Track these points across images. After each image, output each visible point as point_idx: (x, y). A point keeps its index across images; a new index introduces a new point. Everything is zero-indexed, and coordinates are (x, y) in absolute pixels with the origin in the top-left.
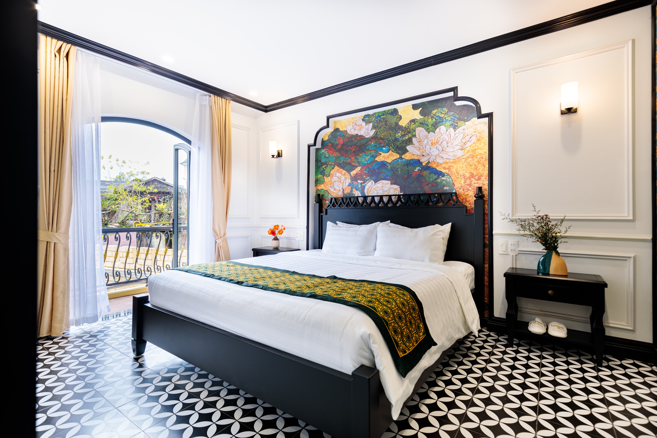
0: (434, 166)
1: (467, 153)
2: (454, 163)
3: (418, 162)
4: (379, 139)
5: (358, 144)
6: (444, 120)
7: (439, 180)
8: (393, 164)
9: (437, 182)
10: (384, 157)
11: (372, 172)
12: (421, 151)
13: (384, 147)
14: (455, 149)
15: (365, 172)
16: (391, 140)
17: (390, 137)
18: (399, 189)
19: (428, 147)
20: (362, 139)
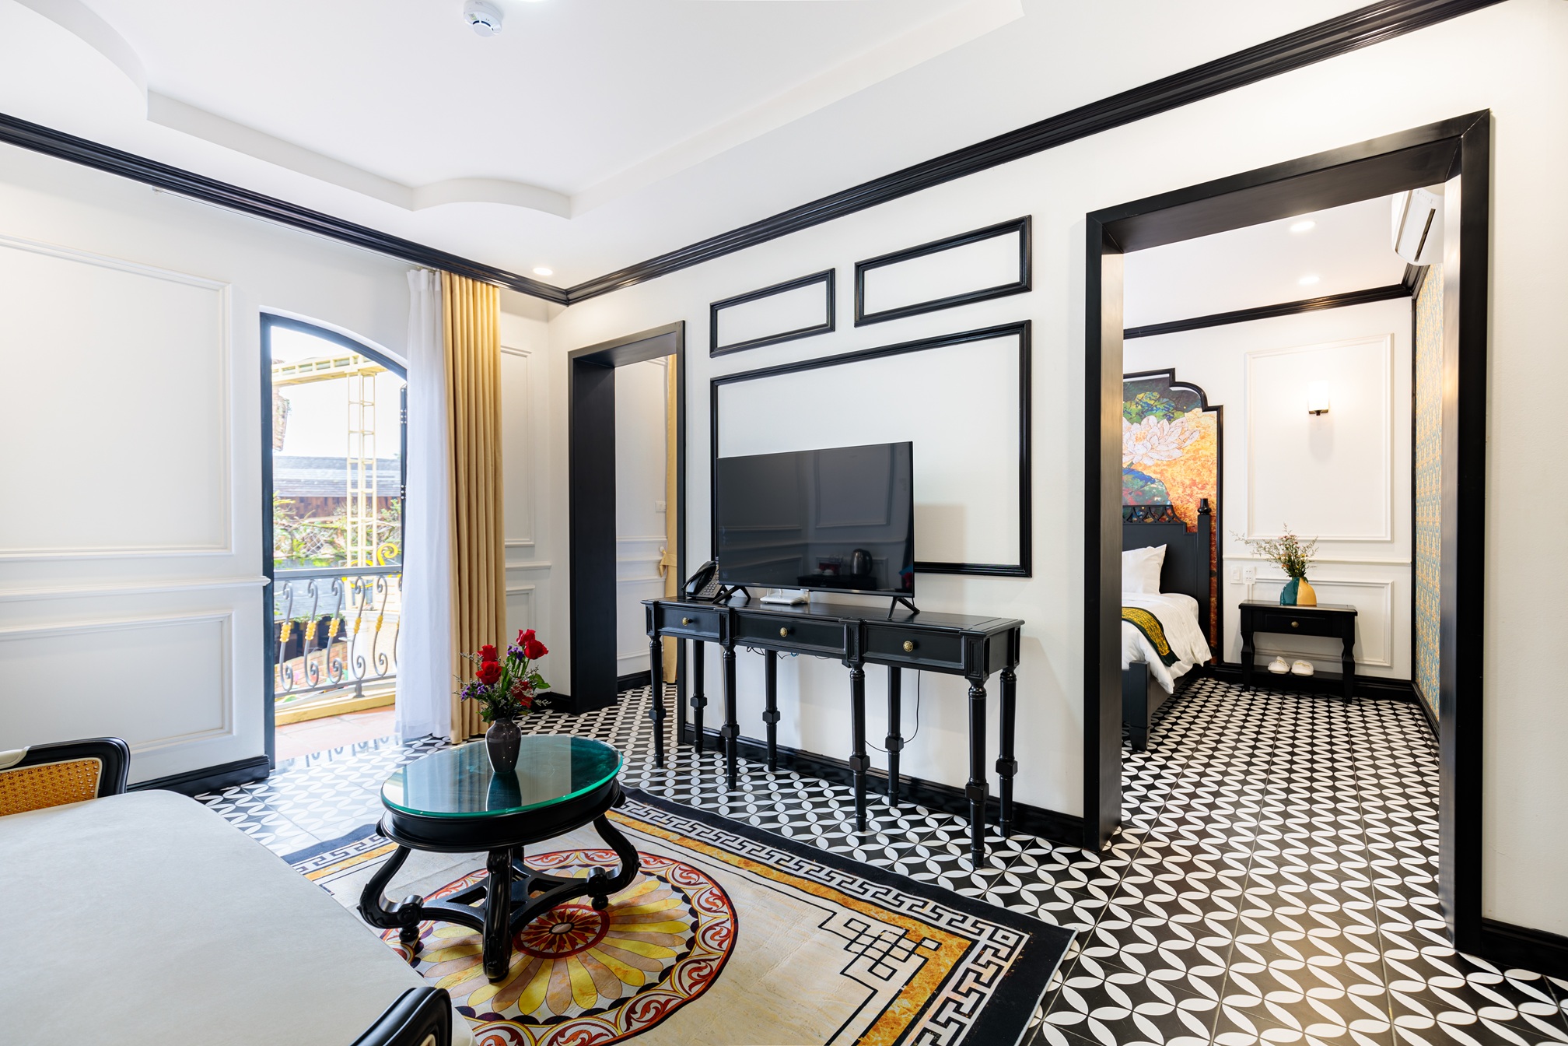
0: (1140, 469)
1: (1187, 453)
2: (1168, 465)
6: (1155, 408)
7: (1147, 488)
9: (1144, 490)
14: (1170, 448)
19: (1131, 442)
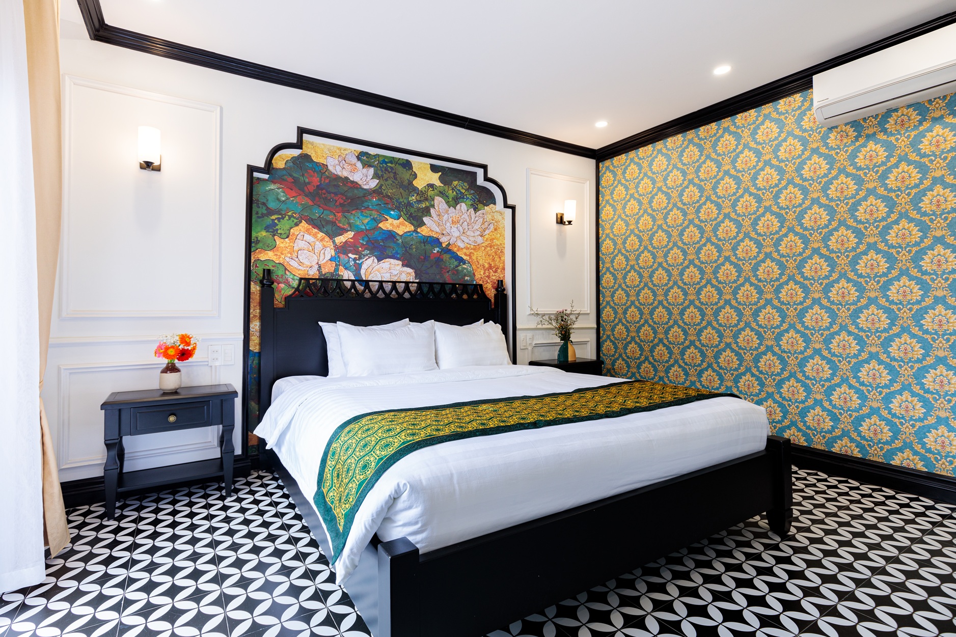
0: (455, 250)
1: (486, 241)
2: (474, 249)
3: (437, 242)
4: (384, 197)
5: (349, 194)
6: (464, 196)
7: (460, 268)
8: (405, 238)
9: (458, 270)
10: (392, 224)
11: (373, 244)
12: (440, 227)
13: (393, 210)
14: (476, 234)
15: (361, 241)
16: (403, 203)
17: (401, 197)
18: (413, 274)
19: (448, 224)
20: (357, 188)
